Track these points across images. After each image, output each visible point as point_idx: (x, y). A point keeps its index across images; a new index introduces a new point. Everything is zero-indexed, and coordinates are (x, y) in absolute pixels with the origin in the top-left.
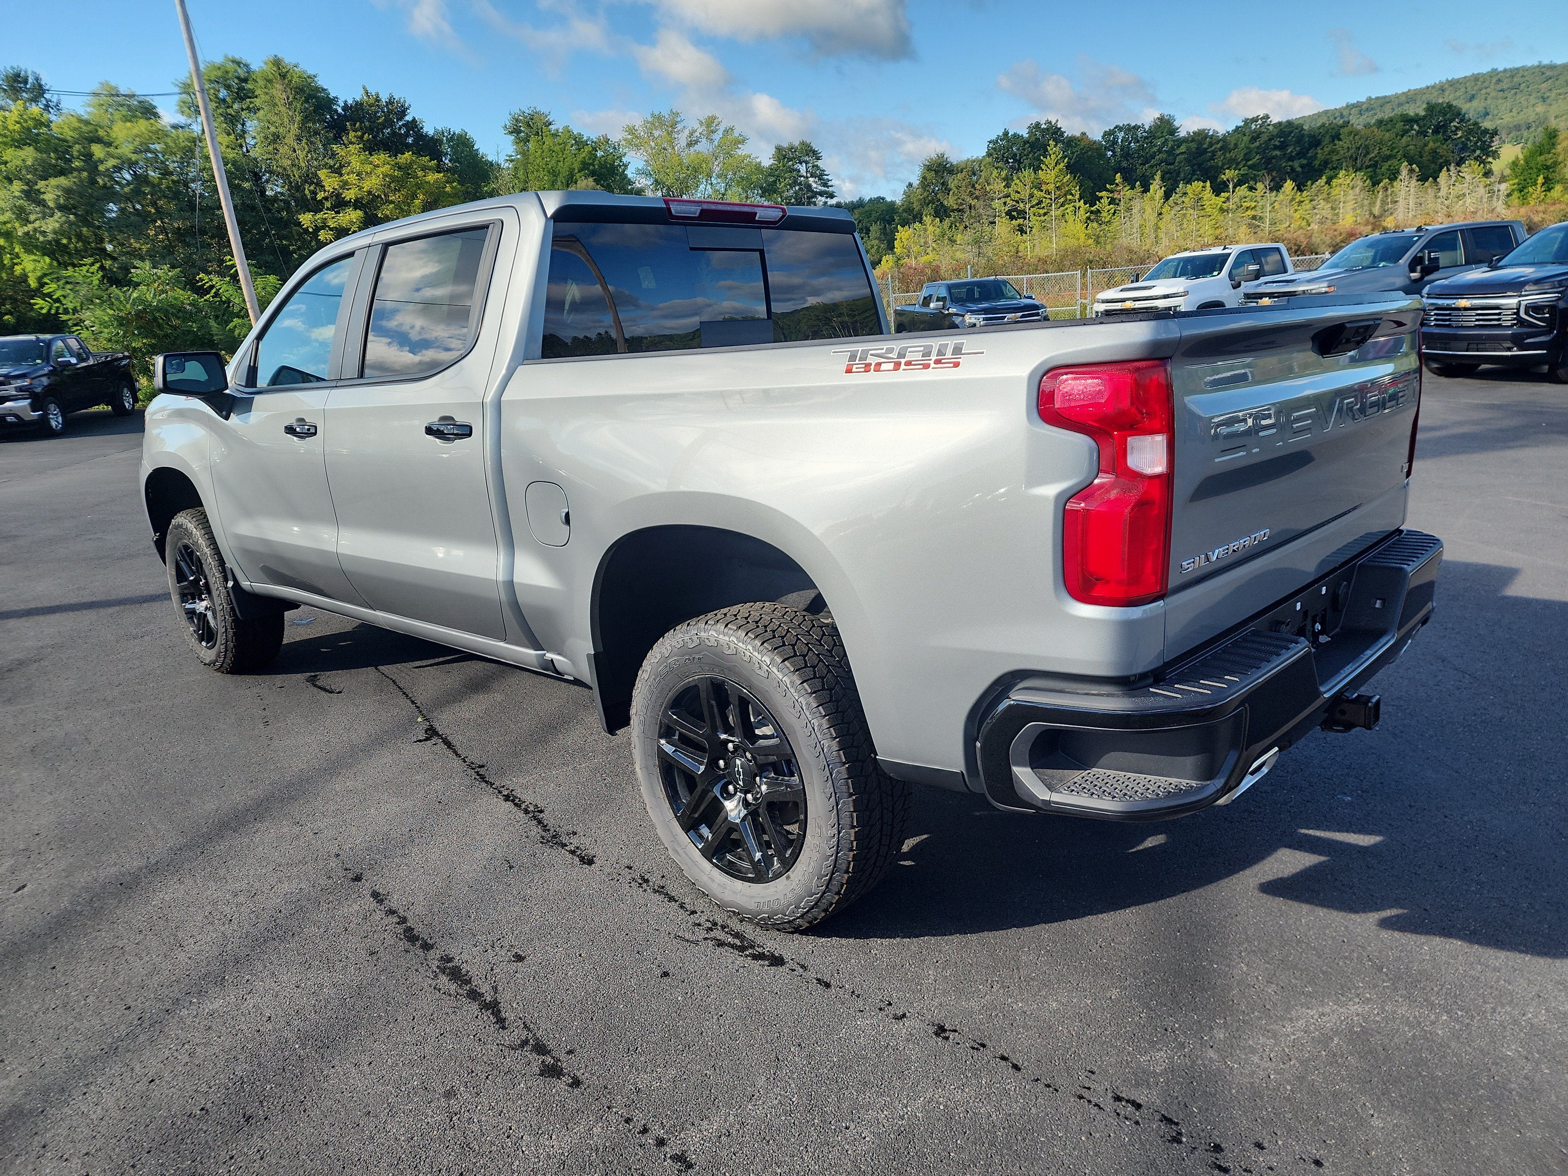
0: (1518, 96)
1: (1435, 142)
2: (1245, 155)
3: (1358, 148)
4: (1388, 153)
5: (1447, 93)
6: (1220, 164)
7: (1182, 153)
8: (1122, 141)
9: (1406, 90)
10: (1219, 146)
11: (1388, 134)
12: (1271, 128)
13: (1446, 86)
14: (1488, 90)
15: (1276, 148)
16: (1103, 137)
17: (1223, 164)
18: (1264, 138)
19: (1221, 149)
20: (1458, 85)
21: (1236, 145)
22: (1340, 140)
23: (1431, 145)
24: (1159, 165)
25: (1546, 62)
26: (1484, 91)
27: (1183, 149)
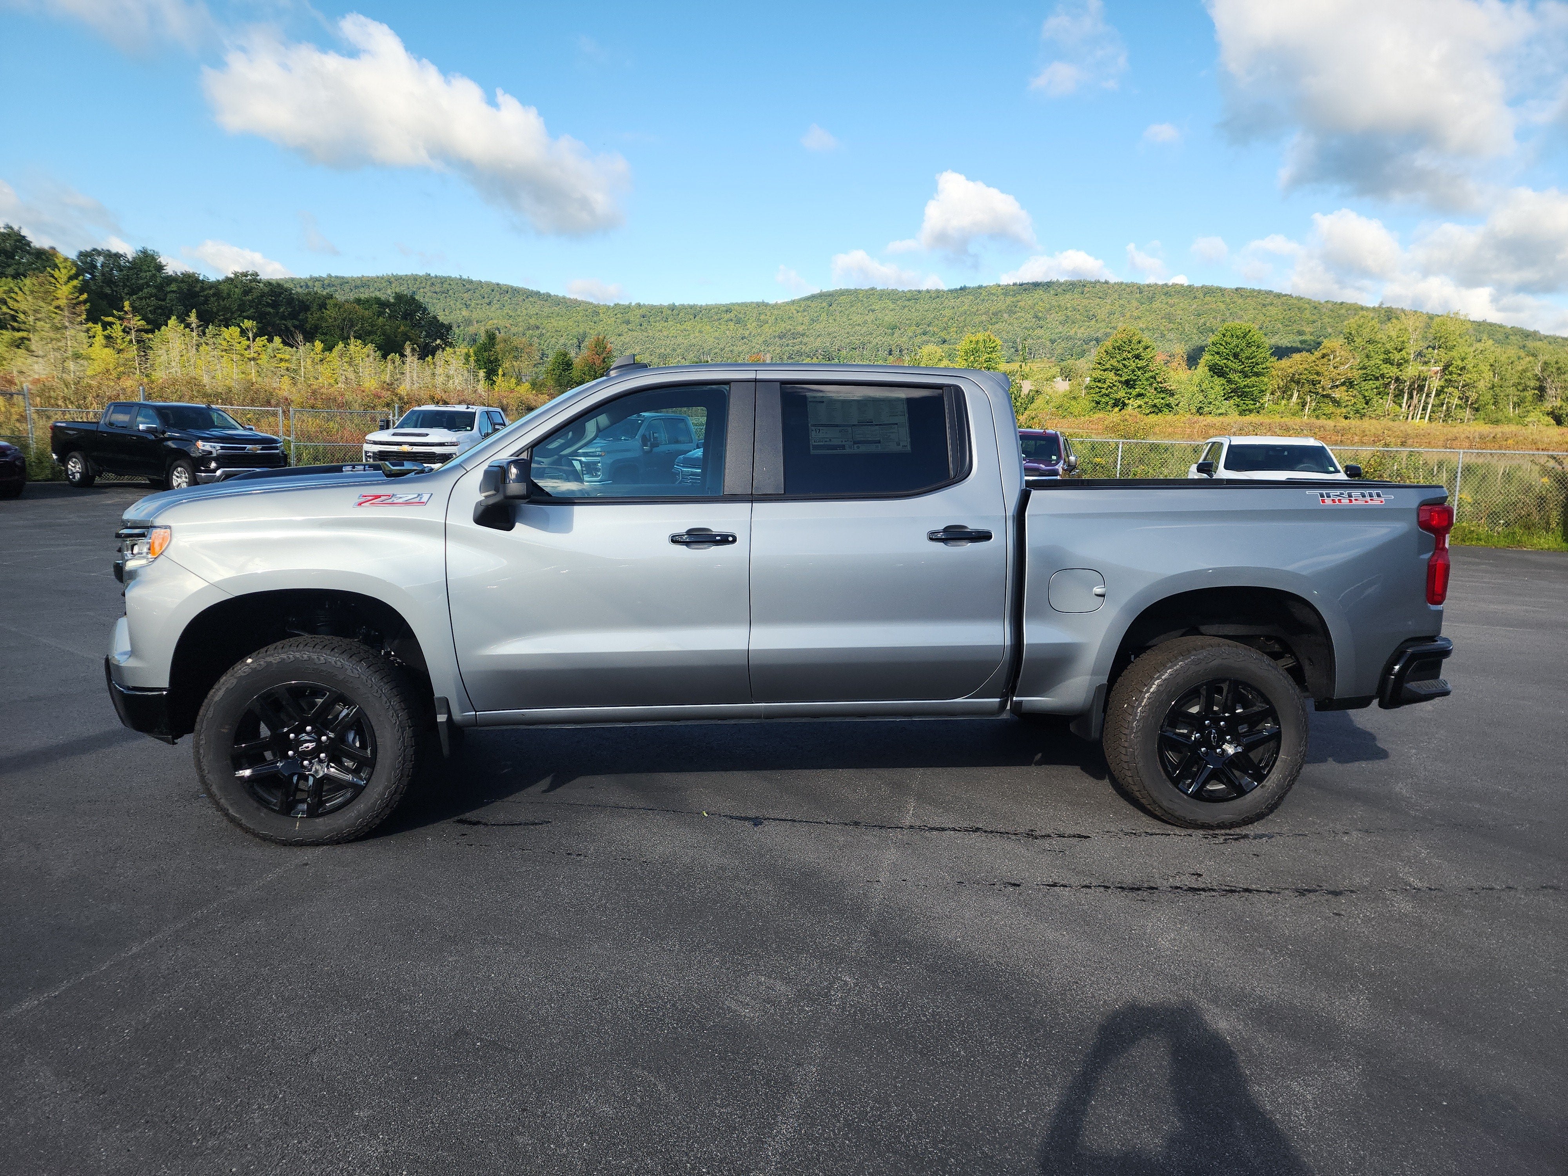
0: (448, 300)
1: (405, 326)
2: (239, 305)
3: (344, 320)
4: (369, 328)
5: (393, 285)
6: (215, 310)
7: (173, 292)
8: (102, 266)
9: (360, 276)
10: (211, 292)
11: (367, 312)
12: (261, 285)
13: (392, 279)
14: (425, 290)
15: (268, 305)
16: (78, 257)
17: (218, 311)
18: (256, 294)
19: (214, 295)
20: (401, 281)
21: (229, 294)
22: (326, 309)
23: (402, 328)
24: (149, 298)
25: (465, 277)
26: (422, 290)
27: (173, 287)
